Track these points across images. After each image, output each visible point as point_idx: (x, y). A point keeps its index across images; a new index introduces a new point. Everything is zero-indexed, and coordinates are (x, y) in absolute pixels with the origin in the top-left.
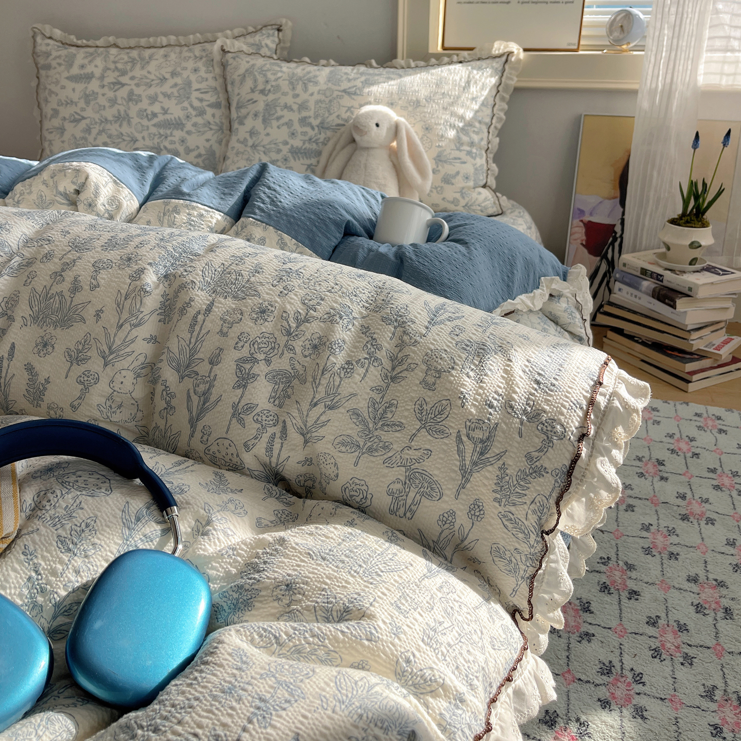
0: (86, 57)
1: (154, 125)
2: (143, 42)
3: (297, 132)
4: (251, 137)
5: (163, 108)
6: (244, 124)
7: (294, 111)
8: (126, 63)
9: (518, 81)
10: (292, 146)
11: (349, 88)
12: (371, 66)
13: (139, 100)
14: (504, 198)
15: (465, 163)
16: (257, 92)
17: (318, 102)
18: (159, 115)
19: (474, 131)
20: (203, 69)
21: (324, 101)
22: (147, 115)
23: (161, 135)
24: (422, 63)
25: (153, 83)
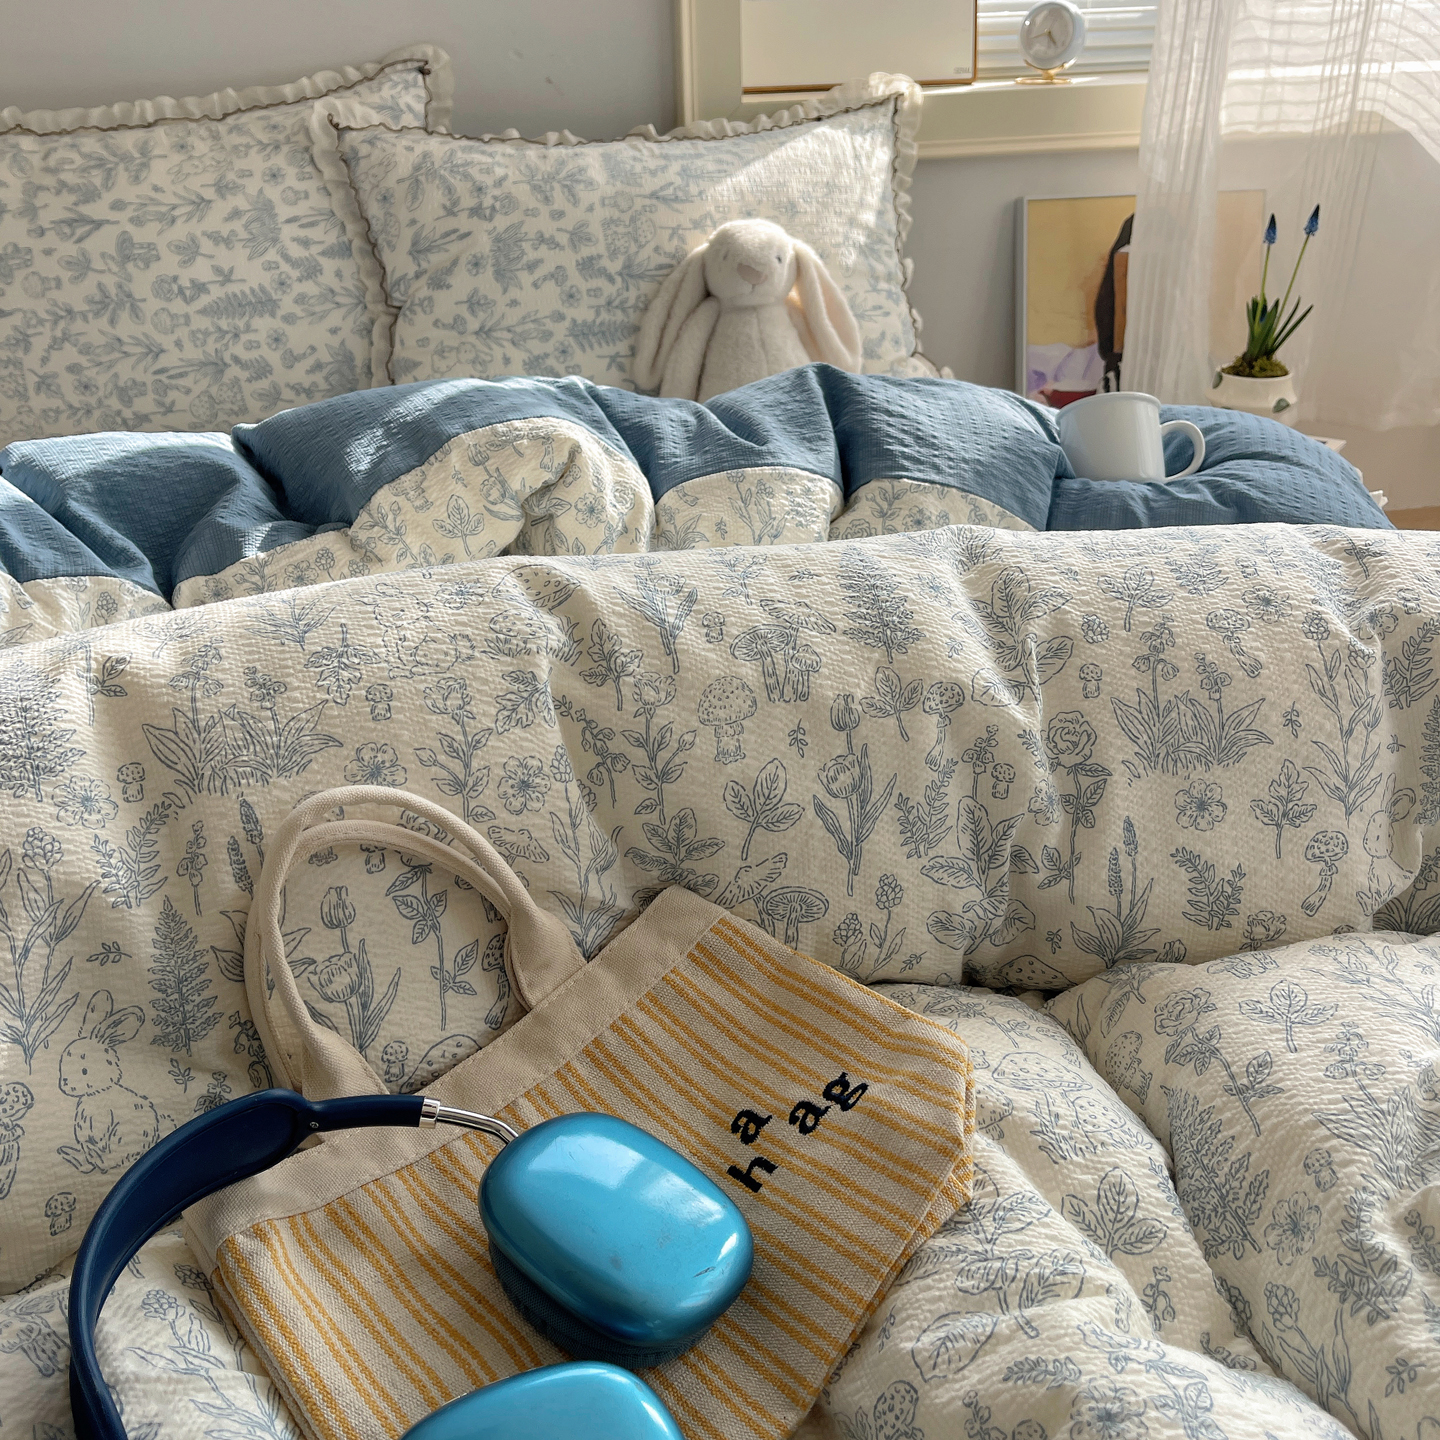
1: (203, 312)
3: (578, 291)
4: (473, 312)
5: (218, 270)
6: (449, 287)
7: (562, 248)
8: (85, 170)
10: (574, 321)
11: (662, 189)
13: (150, 256)
15: (887, 314)
16: (464, 216)
17: (608, 223)
18: (211, 287)
20: (291, 173)
21: (619, 219)
22: (181, 291)
23: (222, 333)
25: (176, 213)
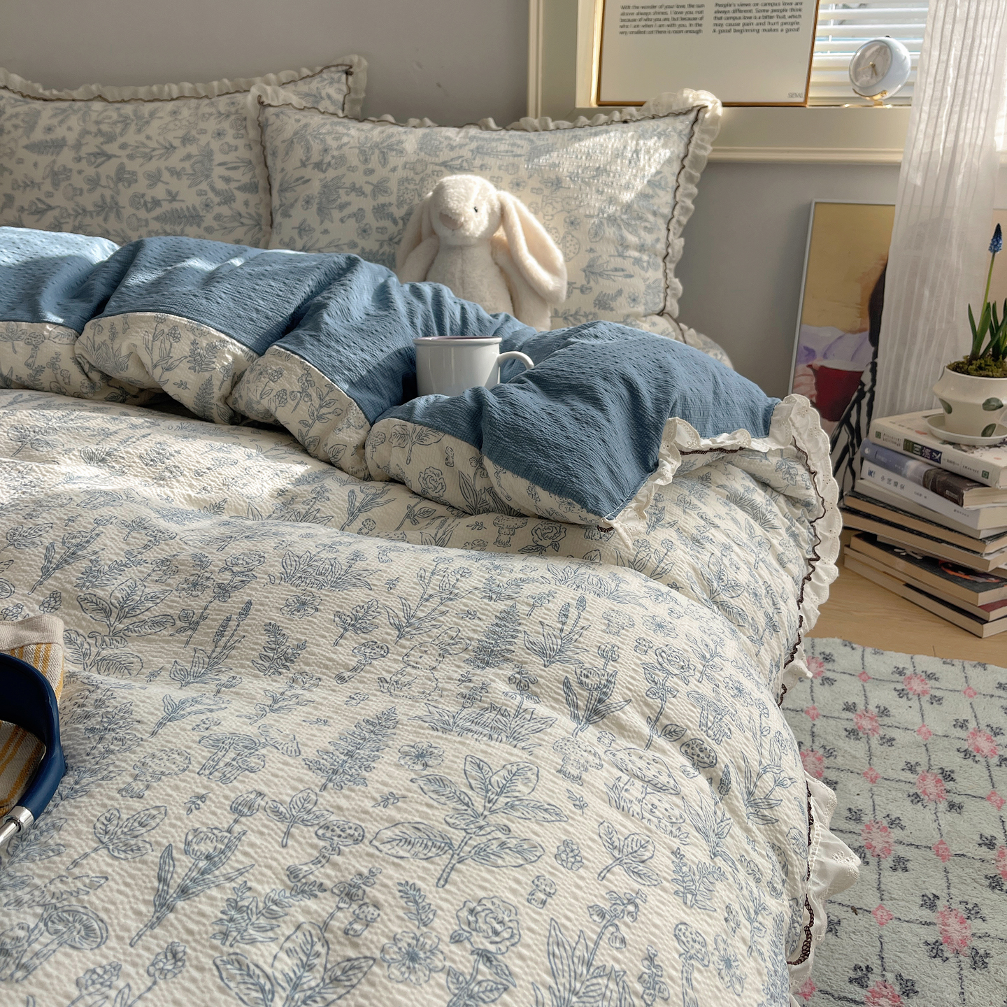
0: (54, 116)
1: (157, 219)
2: (142, 91)
3: (370, 228)
4: (300, 236)
5: (169, 192)
6: (290, 216)
7: (366, 196)
8: (115, 123)
9: (714, 150)
10: (363, 249)
11: (452, 160)
12: (488, 128)
13: (132, 179)
14: (692, 330)
15: (631, 276)
16: (310, 167)
17: (403, 181)
18: (163, 203)
19: (645, 228)
20: (231, 132)
21: (412, 179)
22: (145, 204)
23: (166, 234)
24: (566, 124)
25: (154, 153)
